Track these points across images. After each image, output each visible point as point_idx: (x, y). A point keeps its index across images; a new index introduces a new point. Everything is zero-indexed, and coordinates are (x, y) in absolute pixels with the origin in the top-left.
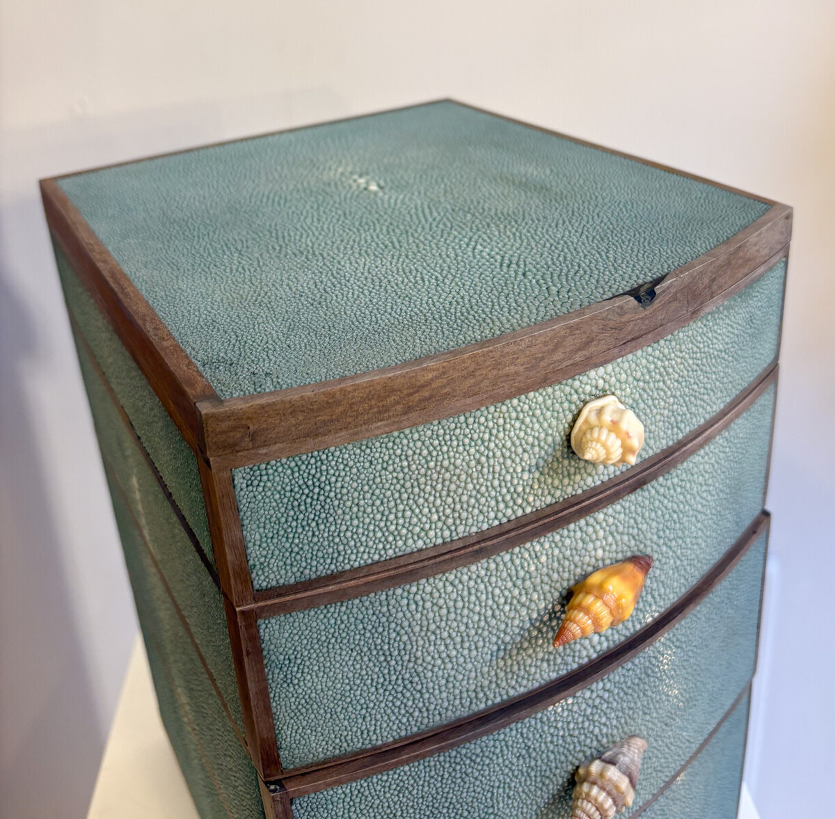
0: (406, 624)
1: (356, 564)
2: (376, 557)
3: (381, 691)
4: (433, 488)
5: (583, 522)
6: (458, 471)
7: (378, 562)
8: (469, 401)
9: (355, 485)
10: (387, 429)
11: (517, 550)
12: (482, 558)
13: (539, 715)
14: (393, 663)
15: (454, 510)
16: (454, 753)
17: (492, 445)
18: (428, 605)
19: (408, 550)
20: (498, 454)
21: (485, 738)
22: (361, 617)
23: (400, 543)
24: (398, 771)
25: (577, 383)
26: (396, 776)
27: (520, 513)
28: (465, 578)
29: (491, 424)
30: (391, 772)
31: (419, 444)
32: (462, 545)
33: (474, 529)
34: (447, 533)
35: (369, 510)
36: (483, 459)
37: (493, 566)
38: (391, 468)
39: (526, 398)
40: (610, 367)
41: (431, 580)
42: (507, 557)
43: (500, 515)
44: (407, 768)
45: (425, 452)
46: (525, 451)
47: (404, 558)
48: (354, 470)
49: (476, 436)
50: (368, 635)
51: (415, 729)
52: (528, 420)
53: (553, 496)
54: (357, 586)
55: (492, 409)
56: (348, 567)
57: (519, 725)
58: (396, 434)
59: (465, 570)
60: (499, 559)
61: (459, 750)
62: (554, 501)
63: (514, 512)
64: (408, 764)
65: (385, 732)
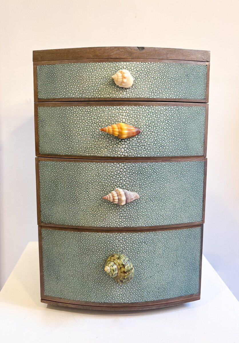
0: (69, 119)
1: (59, 97)
2: (64, 97)
3: (62, 137)
4: (78, 81)
5: (118, 107)
6: (83, 78)
7: (64, 98)
8: (87, 60)
9: (60, 75)
10: (68, 62)
11: (98, 107)
12: (89, 106)
13: (102, 164)
14: (65, 130)
15: (82, 89)
16: (78, 164)
17: (93, 74)
18: (75, 115)
19: (71, 97)
20: (94, 77)
21: (86, 163)
22: (59, 113)
23: (69, 94)
24: (64, 163)
25: (117, 64)
26: (63, 164)
27: (100, 96)
28: (84, 110)
29: (93, 68)
30: (62, 163)
31: (75, 68)
32: (84, 100)
33: (87, 97)
34: (80, 95)
35: (63, 83)
36: (90, 77)
37: (91, 109)
38: (68, 73)
39: (103, 64)
40: (128, 63)
41: (76, 108)
42: (96, 108)
43: (94, 95)
44: (66, 163)
45: (76, 71)
46: (101, 79)
47: (70, 99)
48: (60, 71)
49: (89, 70)
50: (60, 119)
51: (70, 154)
52: (103, 70)
53: (109, 95)
54: (59, 103)
55: (93, 64)
56: (57, 97)
57: (96, 164)
58: (70, 64)
59: (84, 108)
60: (93, 108)
61: (79, 163)
62: (110, 97)
63: (98, 96)
64: (66, 162)
65: (62, 151)
